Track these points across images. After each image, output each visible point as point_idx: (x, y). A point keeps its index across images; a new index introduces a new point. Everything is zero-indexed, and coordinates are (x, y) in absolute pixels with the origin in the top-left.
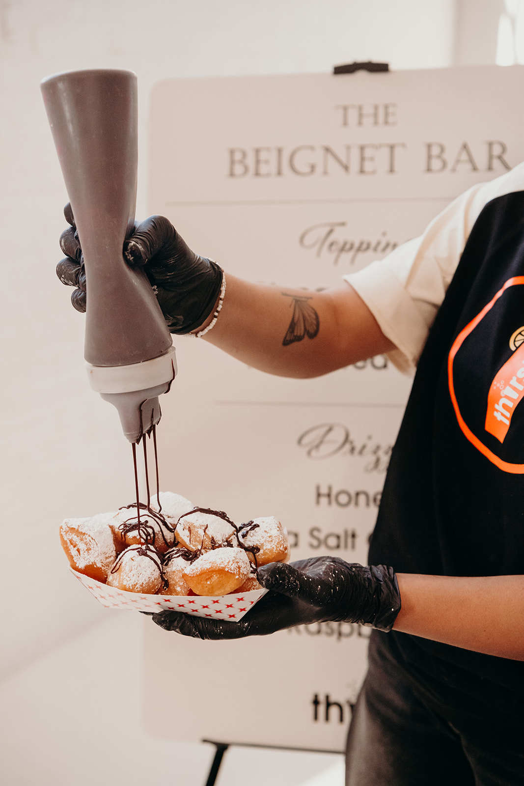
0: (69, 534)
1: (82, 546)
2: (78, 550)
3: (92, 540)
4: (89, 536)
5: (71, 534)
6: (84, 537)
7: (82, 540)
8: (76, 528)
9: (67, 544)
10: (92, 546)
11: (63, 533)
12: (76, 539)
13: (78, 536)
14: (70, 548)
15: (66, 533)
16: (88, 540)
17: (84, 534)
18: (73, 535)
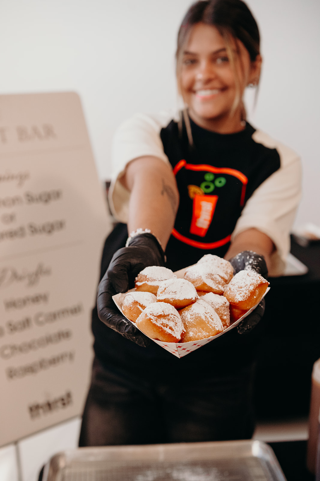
0: (159, 321)
1: (171, 324)
2: (171, 328)
3: (174, 317)
4: (172, 314)
5: (160, 320)
6: (169, 317)
7: (169, 320)
8: (162, 313)
9: (162, 328)
10: (176, 320)
11: (155, 322)
12: (165, 321)
13: (165, 319)
14: (165, 329)
15: (156, 321)
16: (173, 318)
17: (169, 315)
18: (162, 319)
